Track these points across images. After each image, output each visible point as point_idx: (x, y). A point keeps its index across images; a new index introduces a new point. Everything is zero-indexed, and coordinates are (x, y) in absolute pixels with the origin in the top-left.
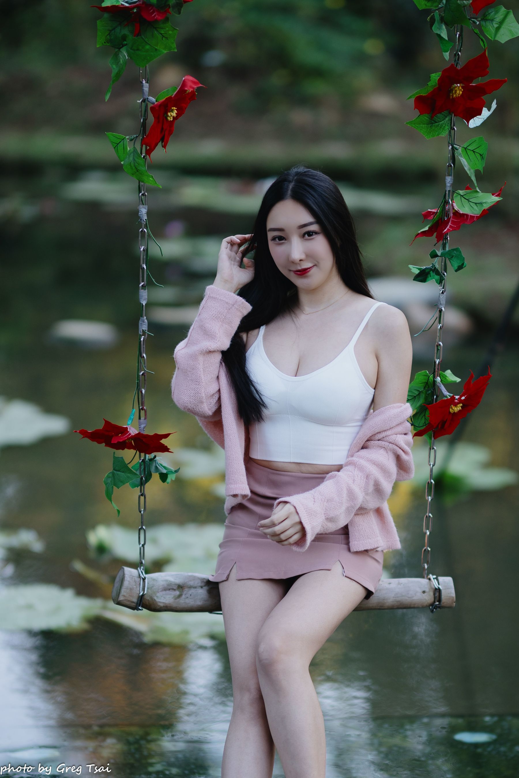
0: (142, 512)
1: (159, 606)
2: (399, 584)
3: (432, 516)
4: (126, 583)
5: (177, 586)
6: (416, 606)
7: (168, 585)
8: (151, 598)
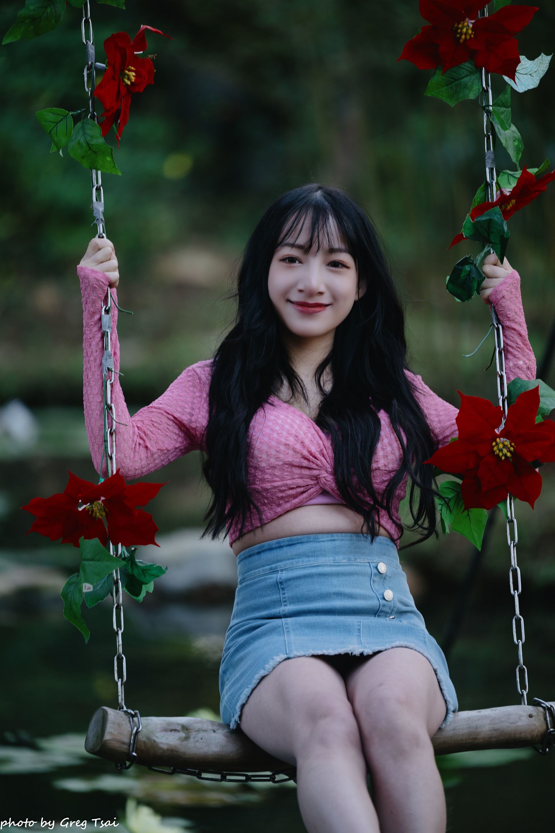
1: (161, 749)
5: (180, 727)
7: (168, 725)
8: (148, 738)
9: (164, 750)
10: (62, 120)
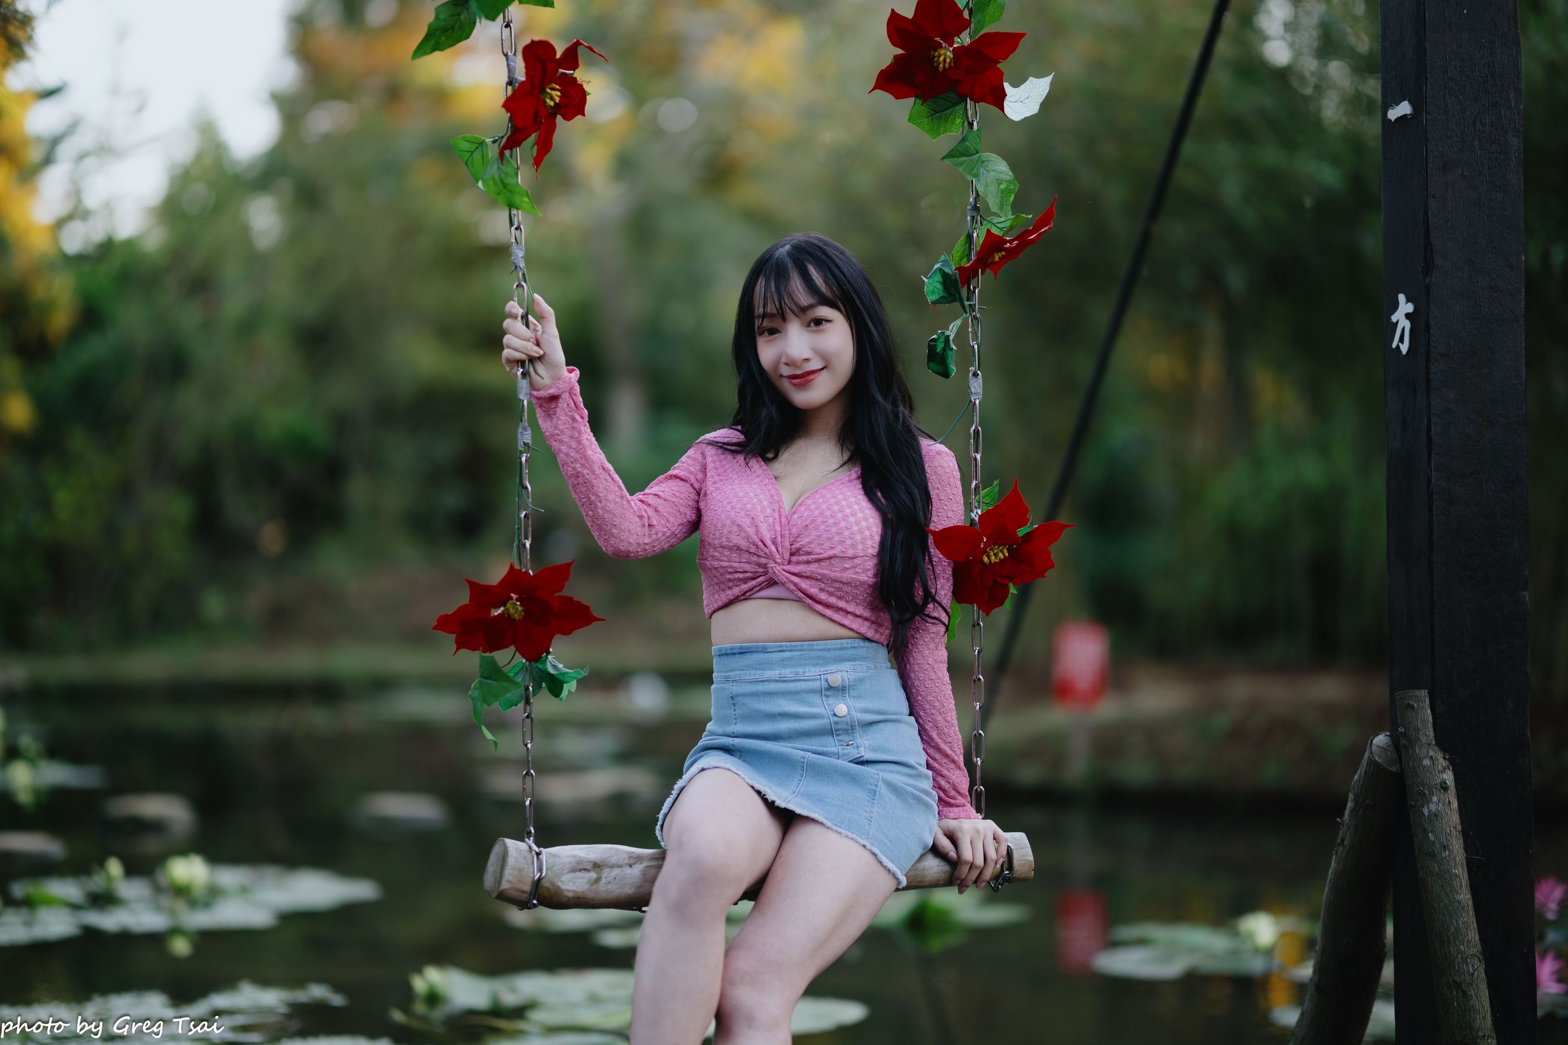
1: (566, 896)
5: (592, 864)
7: (577, 863)
8: (553, 884)
9: (569, 899)
10: (477, 148)
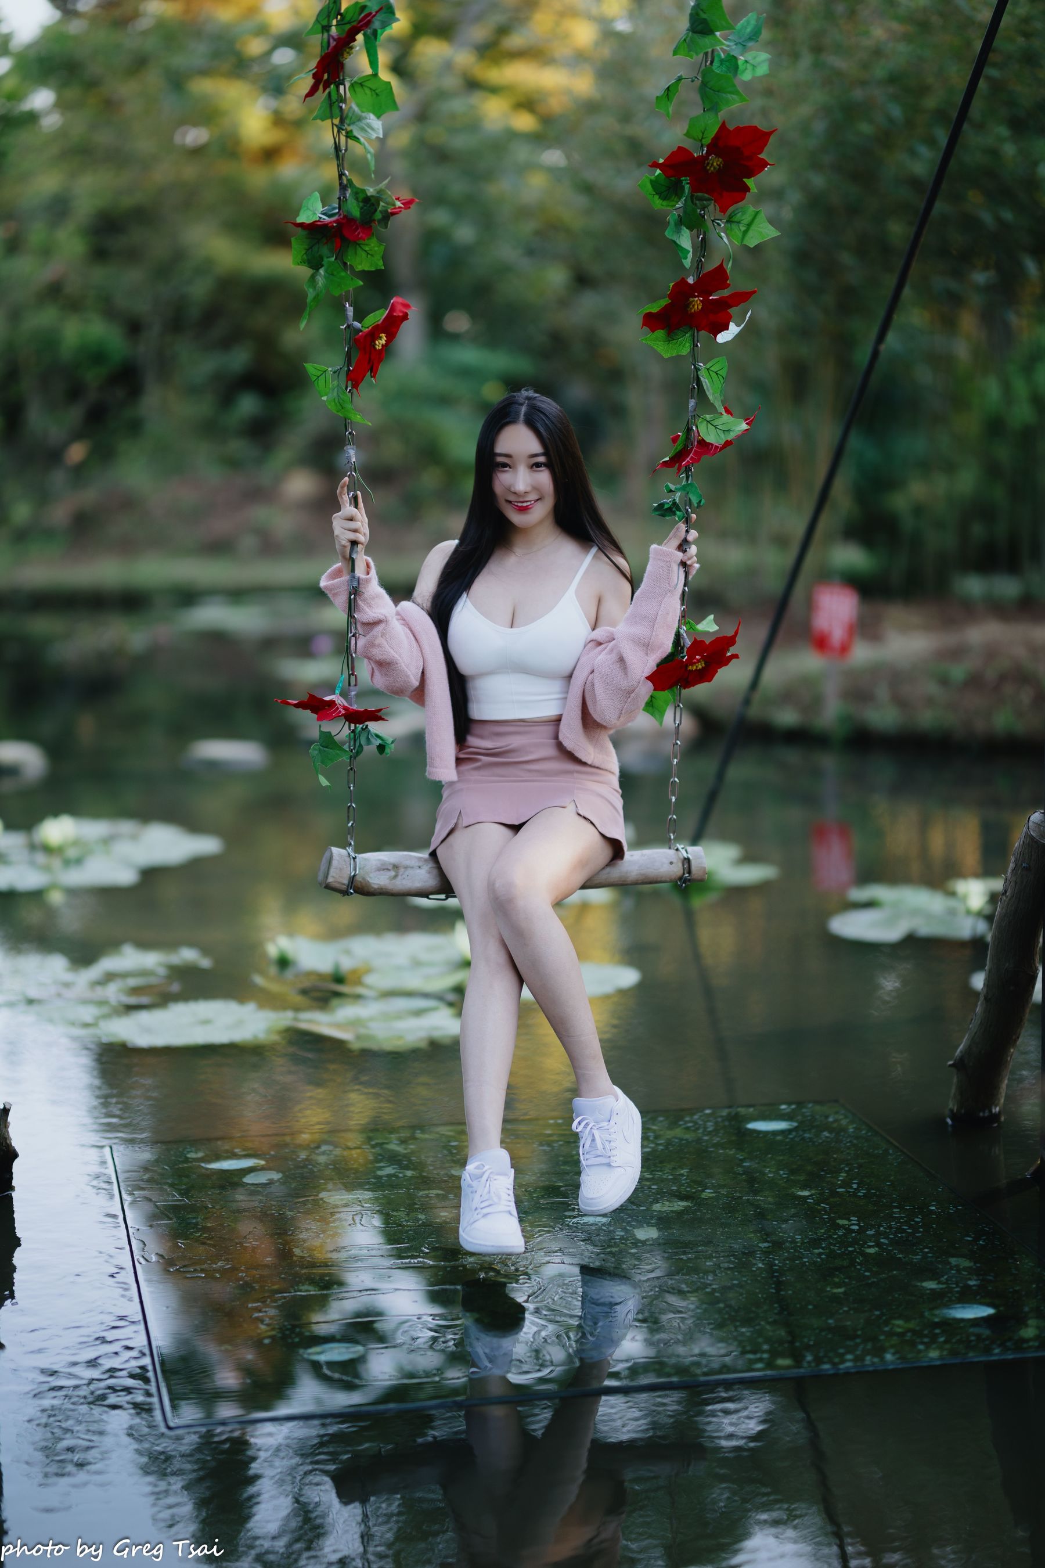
0: (352, 788)
1: (373, 888)
2: (643, 855)
3: (678, 781)
4: (335, 863)
5: (391, 866)
6: (663, 879)
7: (382, 865)
8: (364, 879)
9: (375, 889)
